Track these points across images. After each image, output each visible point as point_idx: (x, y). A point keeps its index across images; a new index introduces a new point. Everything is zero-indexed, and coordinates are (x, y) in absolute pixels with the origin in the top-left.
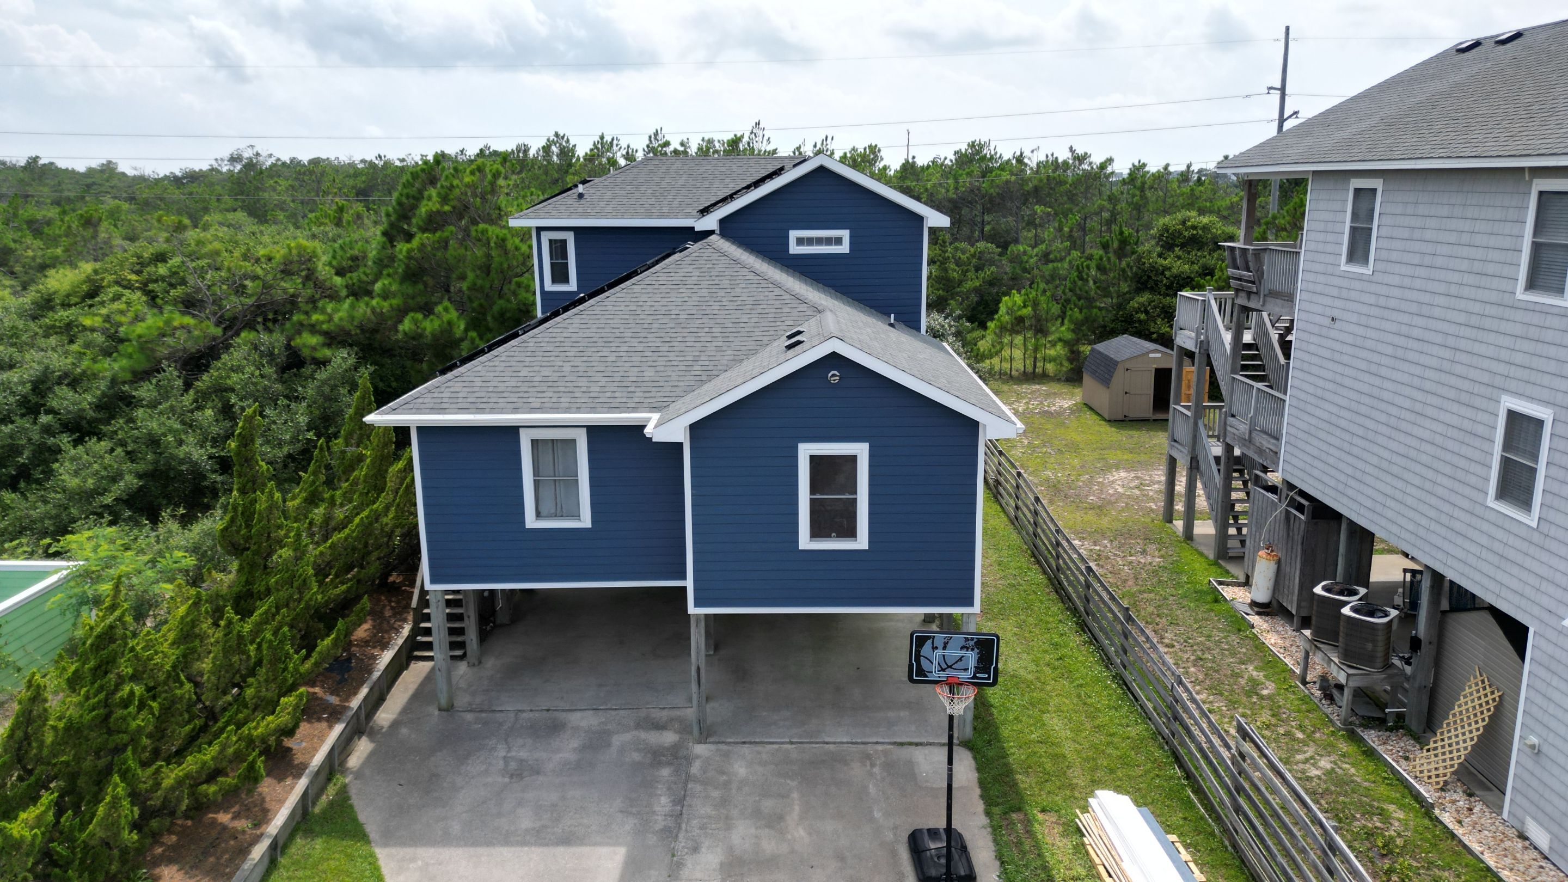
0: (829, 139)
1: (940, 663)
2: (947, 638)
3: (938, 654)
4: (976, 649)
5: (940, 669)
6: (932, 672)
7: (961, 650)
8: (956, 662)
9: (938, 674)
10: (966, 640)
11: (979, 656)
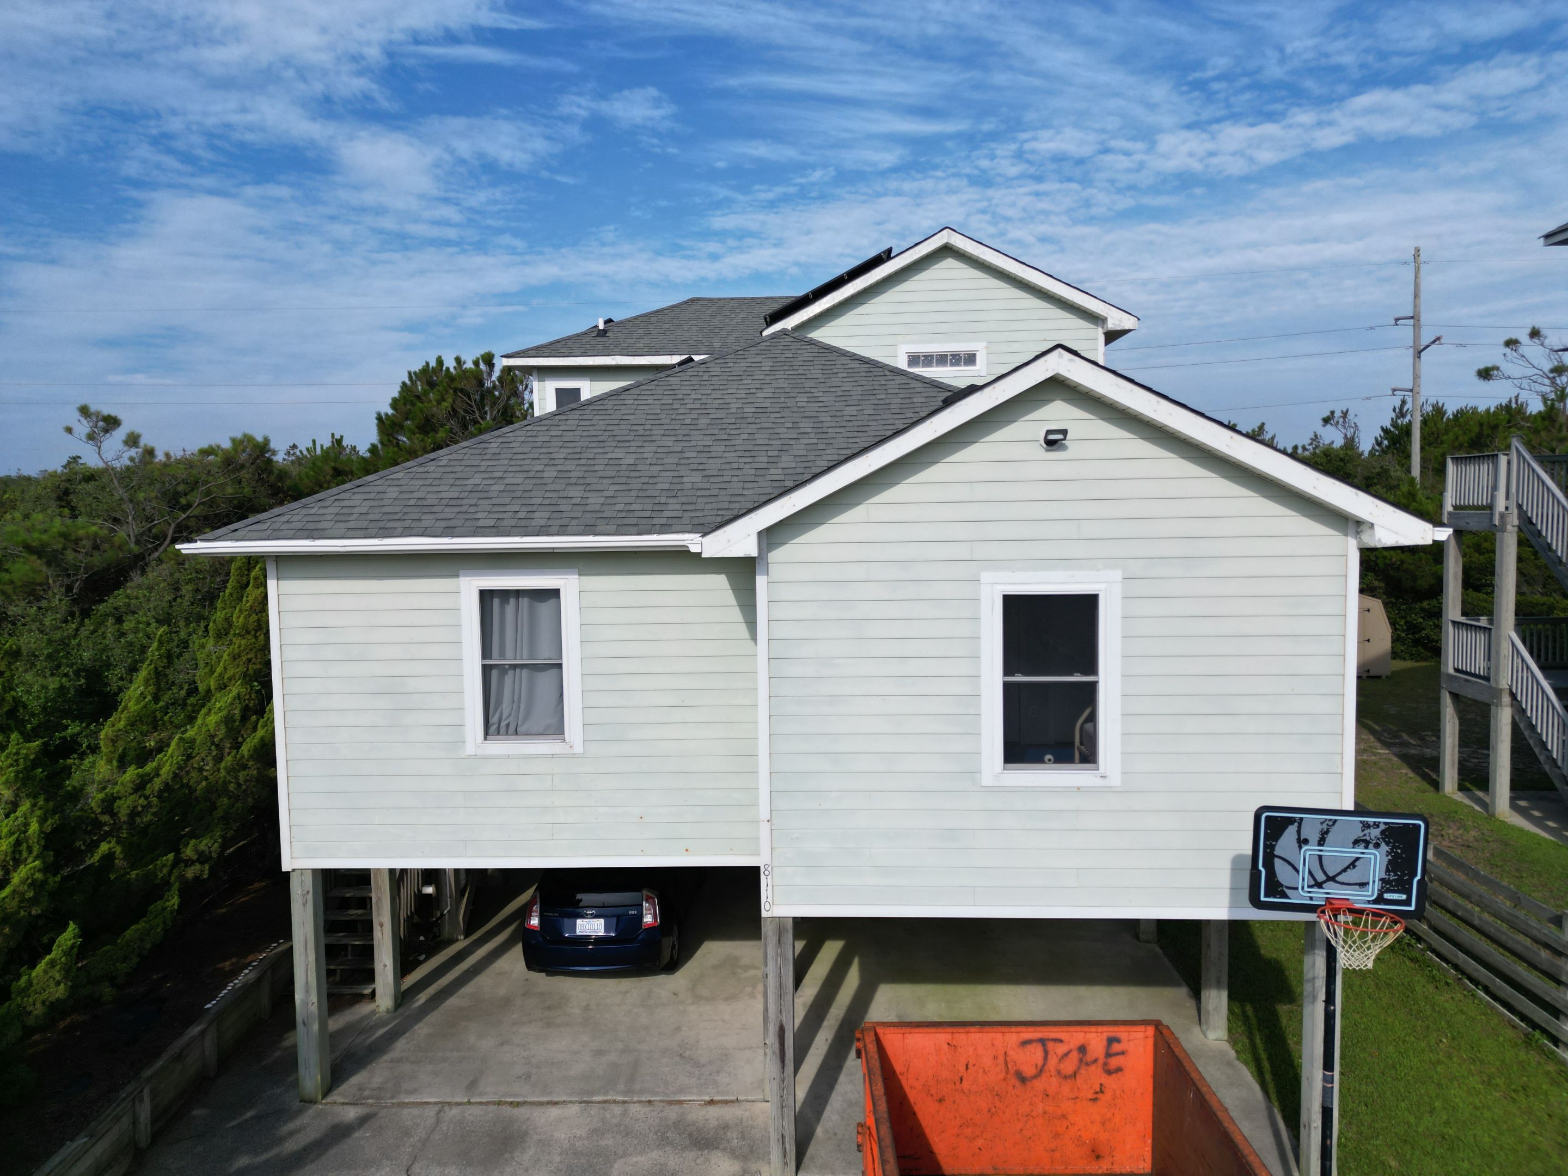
1: (1312, 870)
2: (1327, 822)
3: (1308, 853)
4: (1383, 845)
5: (1313, 883)
6: (1296, 889)
7: (1353, 848)
8: (1345, 870)
9: (1309, 892)
10: (1364, 826)
11: (1390, 857)
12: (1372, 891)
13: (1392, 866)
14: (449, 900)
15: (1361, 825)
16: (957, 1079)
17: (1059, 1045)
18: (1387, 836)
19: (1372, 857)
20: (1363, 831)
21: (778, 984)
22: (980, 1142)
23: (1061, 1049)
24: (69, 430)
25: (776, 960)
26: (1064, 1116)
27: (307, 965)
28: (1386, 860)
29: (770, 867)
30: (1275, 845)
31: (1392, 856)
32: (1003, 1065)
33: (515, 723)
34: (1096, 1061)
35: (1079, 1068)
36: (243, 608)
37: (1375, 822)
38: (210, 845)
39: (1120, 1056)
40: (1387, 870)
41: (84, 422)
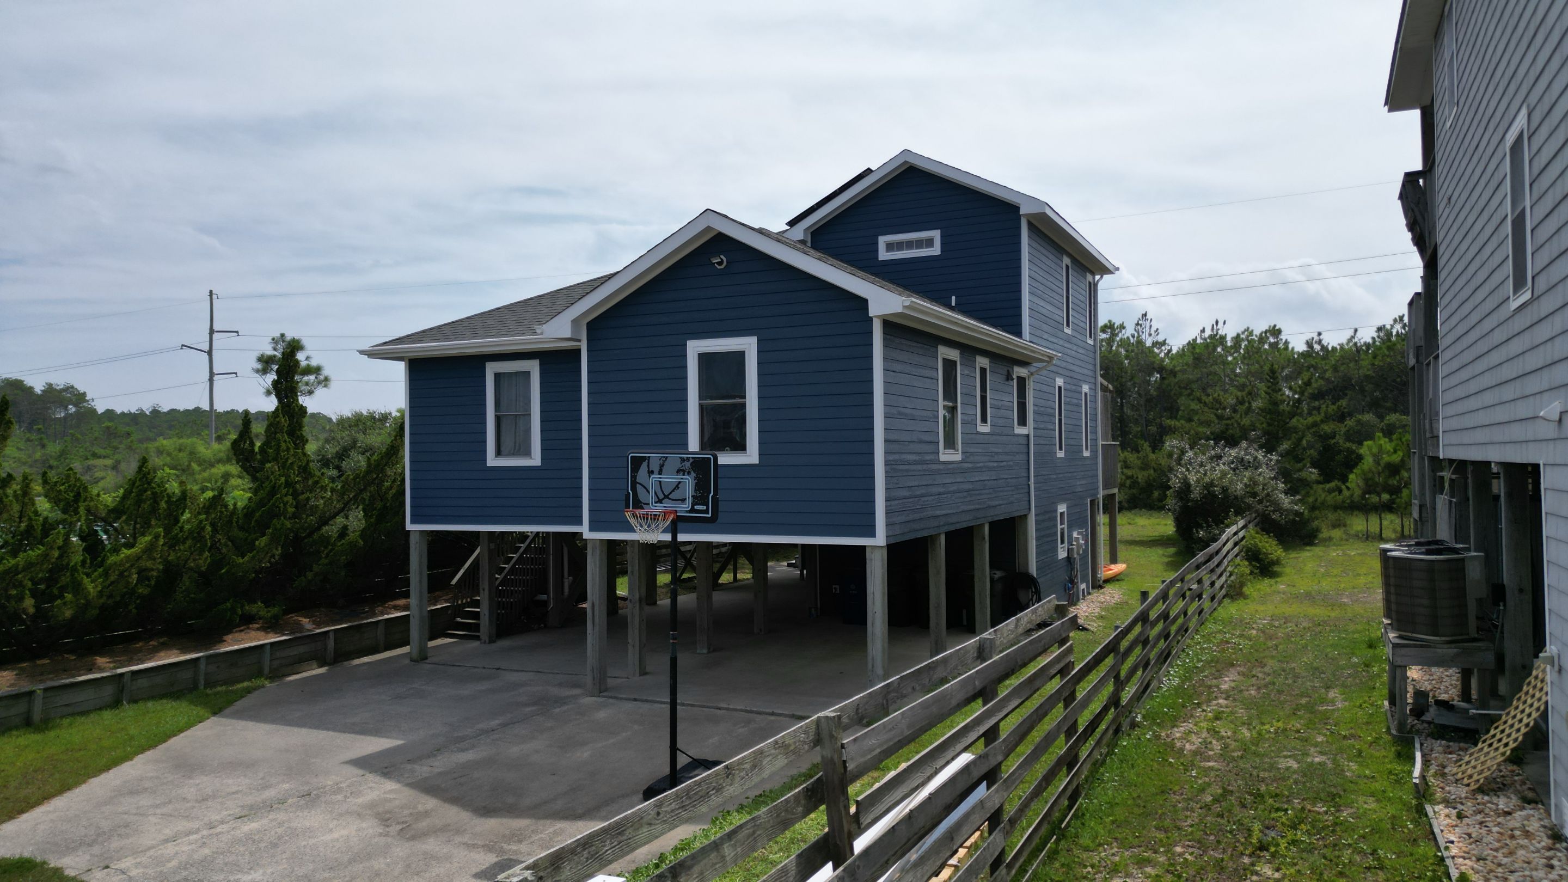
0: (1220, 324)
1: (656, 492)
3: (654, 480)
4: (692, 473)
6: (649, 504)
7: (677, 475)
8: (673, 491)
12: (687, 505)
13: (698, 487)
19: (687, 481)
28: (693, 482)
31: (697, 480)
40: (695, 490)
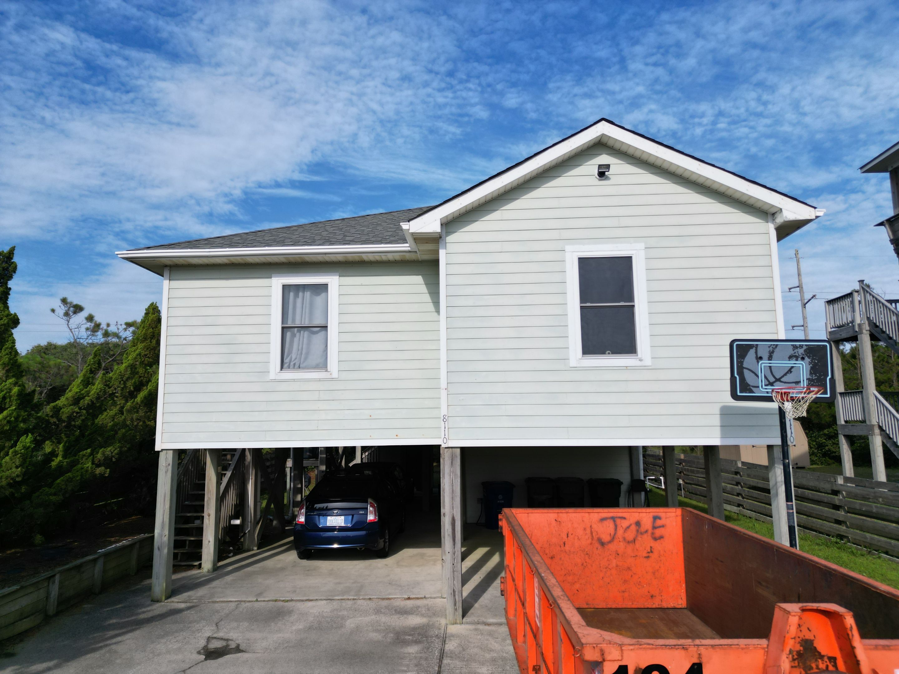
1: (766, 376)
2: (772, 346)
3: (763, 365)
4: (806, 358)
5: (767, 383)
6: (758, 387)
7: (789, 361)
8: (785, 374)
9: (766, 389)
10: (794, 347)
11: (811, 365)
12: (803, 386)
13: (813, 370)
14: (249, 523)
15: (792, 347)
16: (562, 543)
17: (623, 521)
18: (808, 353)
19: (801, 366)
20: (794, 350)
21: (451, 491)
22: (577, 586)
23: (625, 524)
24: (53, 311)
25: (450, 475)
26: (629, 569)
27: (164, 511)
28: (809, 367)
29: (447, 417)
30: (743, 362)
31: (812, 365)
32: (590, 535)
33: (299, 363)
34: (646, 531)
35: (637, 536)
36: (145, 326)
37: (800, 345)
38: (112, 450)
39: (661, 529)
40: (811, 373)
41: (63, 307)
